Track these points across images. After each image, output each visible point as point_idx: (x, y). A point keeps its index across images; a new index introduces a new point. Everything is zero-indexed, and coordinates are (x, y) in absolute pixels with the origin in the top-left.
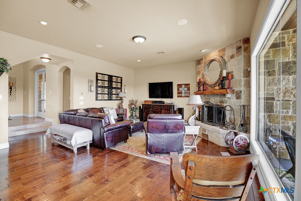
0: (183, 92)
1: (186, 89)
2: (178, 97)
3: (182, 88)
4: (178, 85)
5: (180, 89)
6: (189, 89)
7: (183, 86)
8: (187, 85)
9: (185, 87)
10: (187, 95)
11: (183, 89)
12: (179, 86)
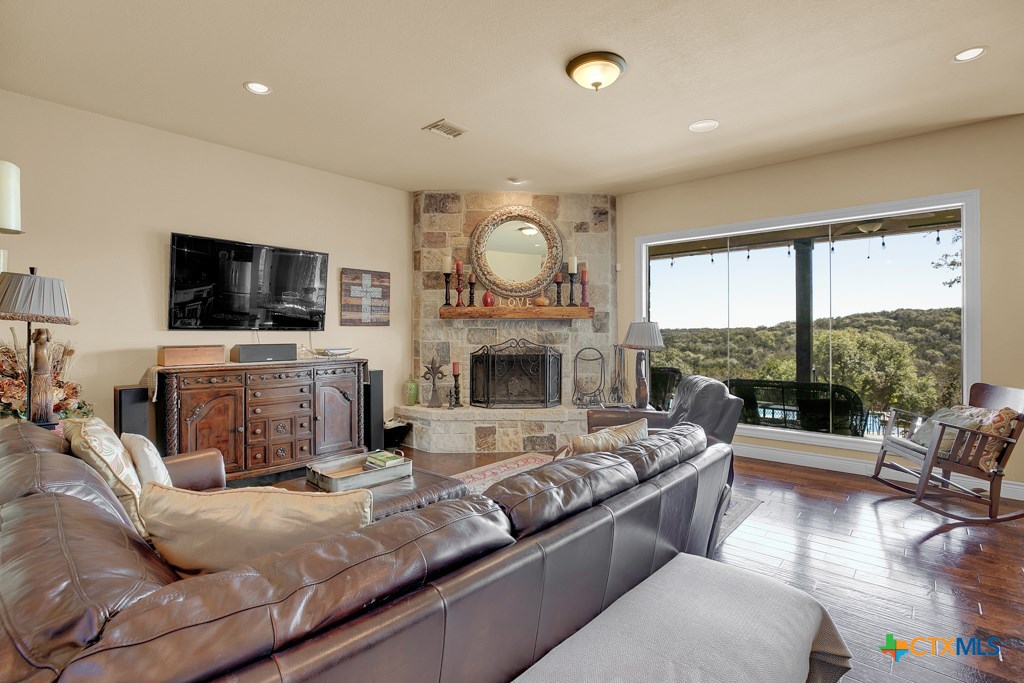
0: (366, 302)
1: (378, 292)
2: (343, 322)
3: (360, 285)
4: (344, 272)
5: (355, 291)
6: (386, 295)
7: (367, 280)
8: (381, 277)
9: (373, 286)
10: (379, 316)
11: (365, 294)
12: (350, 275)
